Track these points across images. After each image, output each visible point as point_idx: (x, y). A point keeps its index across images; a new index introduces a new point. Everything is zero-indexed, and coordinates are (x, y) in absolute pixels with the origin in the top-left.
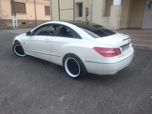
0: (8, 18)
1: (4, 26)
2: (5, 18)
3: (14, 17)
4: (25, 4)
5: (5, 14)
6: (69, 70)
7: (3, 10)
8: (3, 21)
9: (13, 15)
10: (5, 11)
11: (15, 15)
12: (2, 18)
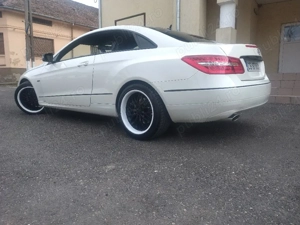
0: (19, 66)
1: (11, 80)
2: (12, 66)
3: (30, 62)
4: (52, 40)
5: (13, 57)
6: (131, 122)
7: (11, 50)
8: (10, 71)
9: (28, 59)
10: (13, 53)
11: (33, 60)
12: (7, 66)
